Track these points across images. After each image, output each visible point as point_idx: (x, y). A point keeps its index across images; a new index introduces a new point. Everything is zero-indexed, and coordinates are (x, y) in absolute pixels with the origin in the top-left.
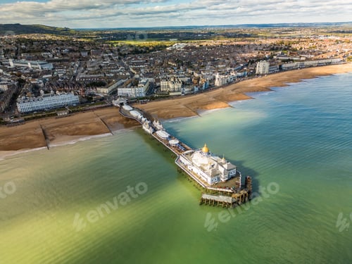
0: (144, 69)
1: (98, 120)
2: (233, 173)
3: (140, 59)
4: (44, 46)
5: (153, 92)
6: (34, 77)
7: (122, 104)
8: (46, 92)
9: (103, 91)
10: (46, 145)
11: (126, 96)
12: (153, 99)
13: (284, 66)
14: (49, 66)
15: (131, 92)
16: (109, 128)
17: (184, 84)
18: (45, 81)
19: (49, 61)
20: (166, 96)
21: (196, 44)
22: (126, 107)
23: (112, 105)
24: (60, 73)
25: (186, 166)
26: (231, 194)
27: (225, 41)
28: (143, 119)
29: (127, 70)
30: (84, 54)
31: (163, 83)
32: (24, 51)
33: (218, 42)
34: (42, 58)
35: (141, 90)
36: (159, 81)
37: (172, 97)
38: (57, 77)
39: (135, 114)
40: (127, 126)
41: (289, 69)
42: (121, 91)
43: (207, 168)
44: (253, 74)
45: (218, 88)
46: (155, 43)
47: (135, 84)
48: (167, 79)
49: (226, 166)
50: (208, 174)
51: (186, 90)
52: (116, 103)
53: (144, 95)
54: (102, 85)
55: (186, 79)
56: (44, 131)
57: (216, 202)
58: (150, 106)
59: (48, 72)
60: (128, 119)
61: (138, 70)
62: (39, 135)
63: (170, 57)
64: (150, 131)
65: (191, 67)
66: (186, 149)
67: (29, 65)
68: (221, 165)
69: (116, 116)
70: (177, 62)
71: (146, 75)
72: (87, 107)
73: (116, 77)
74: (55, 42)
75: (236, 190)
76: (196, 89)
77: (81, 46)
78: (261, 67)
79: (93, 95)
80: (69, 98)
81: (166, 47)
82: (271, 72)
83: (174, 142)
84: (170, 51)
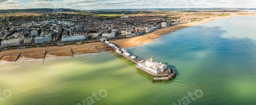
0: (112, 25)
1: (94, 47)
2: (166, 68)
3: (110, 21)
4: (71, 16)
5: (118, 36)
6: (68, 28)
7: (104, 40)
8: (72, 34)
9: (96, 35)
10: (73, 56)
11: (106, 37)
12: (118, 38)
13: (172, 24)
14: (73, 24)
15: (108, 35)
16: (99, 51)
17: (132, 32)
18: (71, 29)
19: (73, 22)
20: (124, 37)
21: (133, 15)
22: (107, 42)
23: (100, 41)
24: (77, 27)
25: (142, 67)
26: (167, 76)
27: (145, 15)
28: (116, 47)
29: (105, 26)
30: (86, 19)
31: (123, 32)
32: (64, 18)
33: (142, 15)
34: (70, 21)
35: (113, 35)
36: (120, 30)
37: (127, 38)
38: (76, 29)
39: (111, 45)
40: (107, 50)
41: (174, 25)
42: (103, 35)
43: (154, 67)
44: (160, 28)
45: (148, 33)
46: (115, 15)
47: (110, 32)
48: (124, 30)
49: (163, 65)
50: (155, 70)
51: (134, 34)
52: (102, 40)
53: (114, 37)
54: (95, 32)
55: (133, 30)
56: (71, 50)
57: (161, 80)
58: (117, 42)
59: (72, 26)
60: (107, 47)
61: (110, 26)
62: (70, 51)
63: (123, 21)
64: (120, 52)
65: (134, 25)
66: (140, 60)
67: (66, 23)
68: (160, 65)
69: (102, 46)
70: (127, 23)
71: (114, 28)
72: (89, 41)
73: (100, 29)
74: (75, 15)
75: (169, 74)
76: (138, 34)
77: (85, 16)
78: (164, 24)
79: (91, 36)
80: (82, 37)
81: (120, 17)
82: (168, 26)
83: (133, 57)
84: (123, 18)
